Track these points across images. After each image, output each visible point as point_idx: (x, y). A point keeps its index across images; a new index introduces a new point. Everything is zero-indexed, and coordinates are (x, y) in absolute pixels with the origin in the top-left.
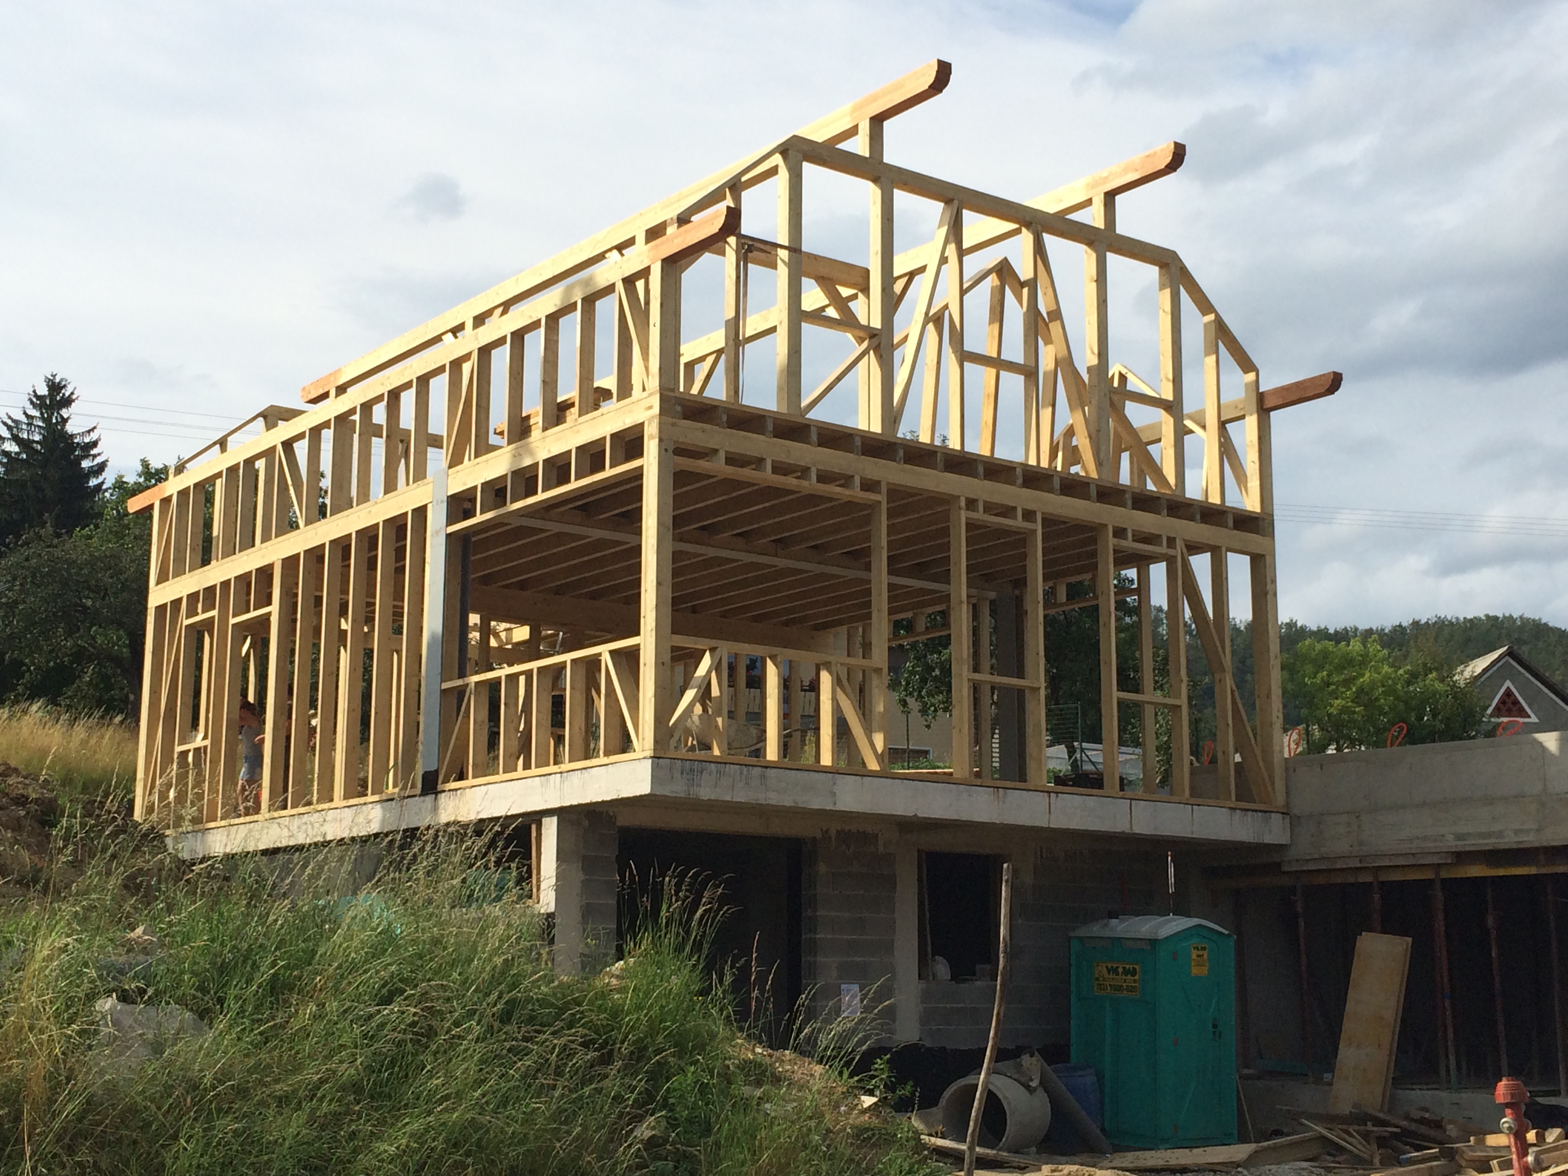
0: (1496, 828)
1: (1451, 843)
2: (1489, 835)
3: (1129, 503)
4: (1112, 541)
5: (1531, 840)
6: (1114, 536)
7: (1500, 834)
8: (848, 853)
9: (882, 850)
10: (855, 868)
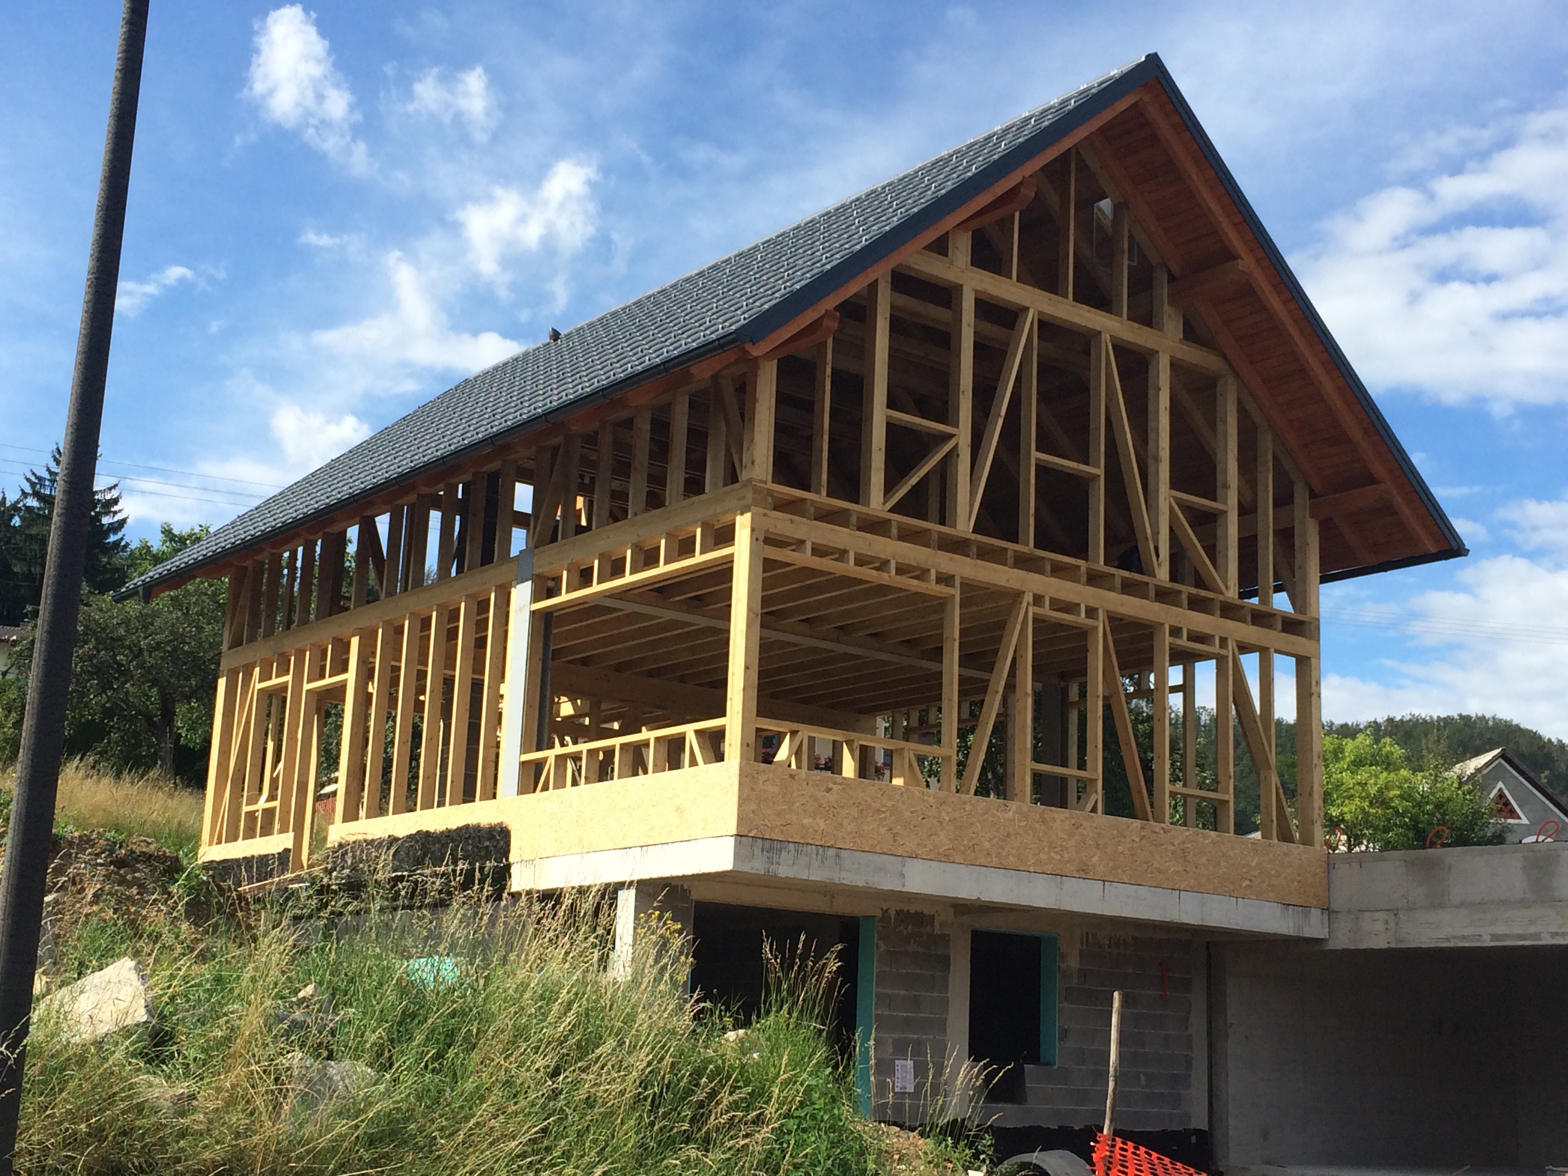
1: (1487, 943)
2: (1526, 937)
3: (1185, 603)
4: (1168, 639)
6: (1170, 635)
8: (905, 932)
9: (937, 931)
10: (912, 947)
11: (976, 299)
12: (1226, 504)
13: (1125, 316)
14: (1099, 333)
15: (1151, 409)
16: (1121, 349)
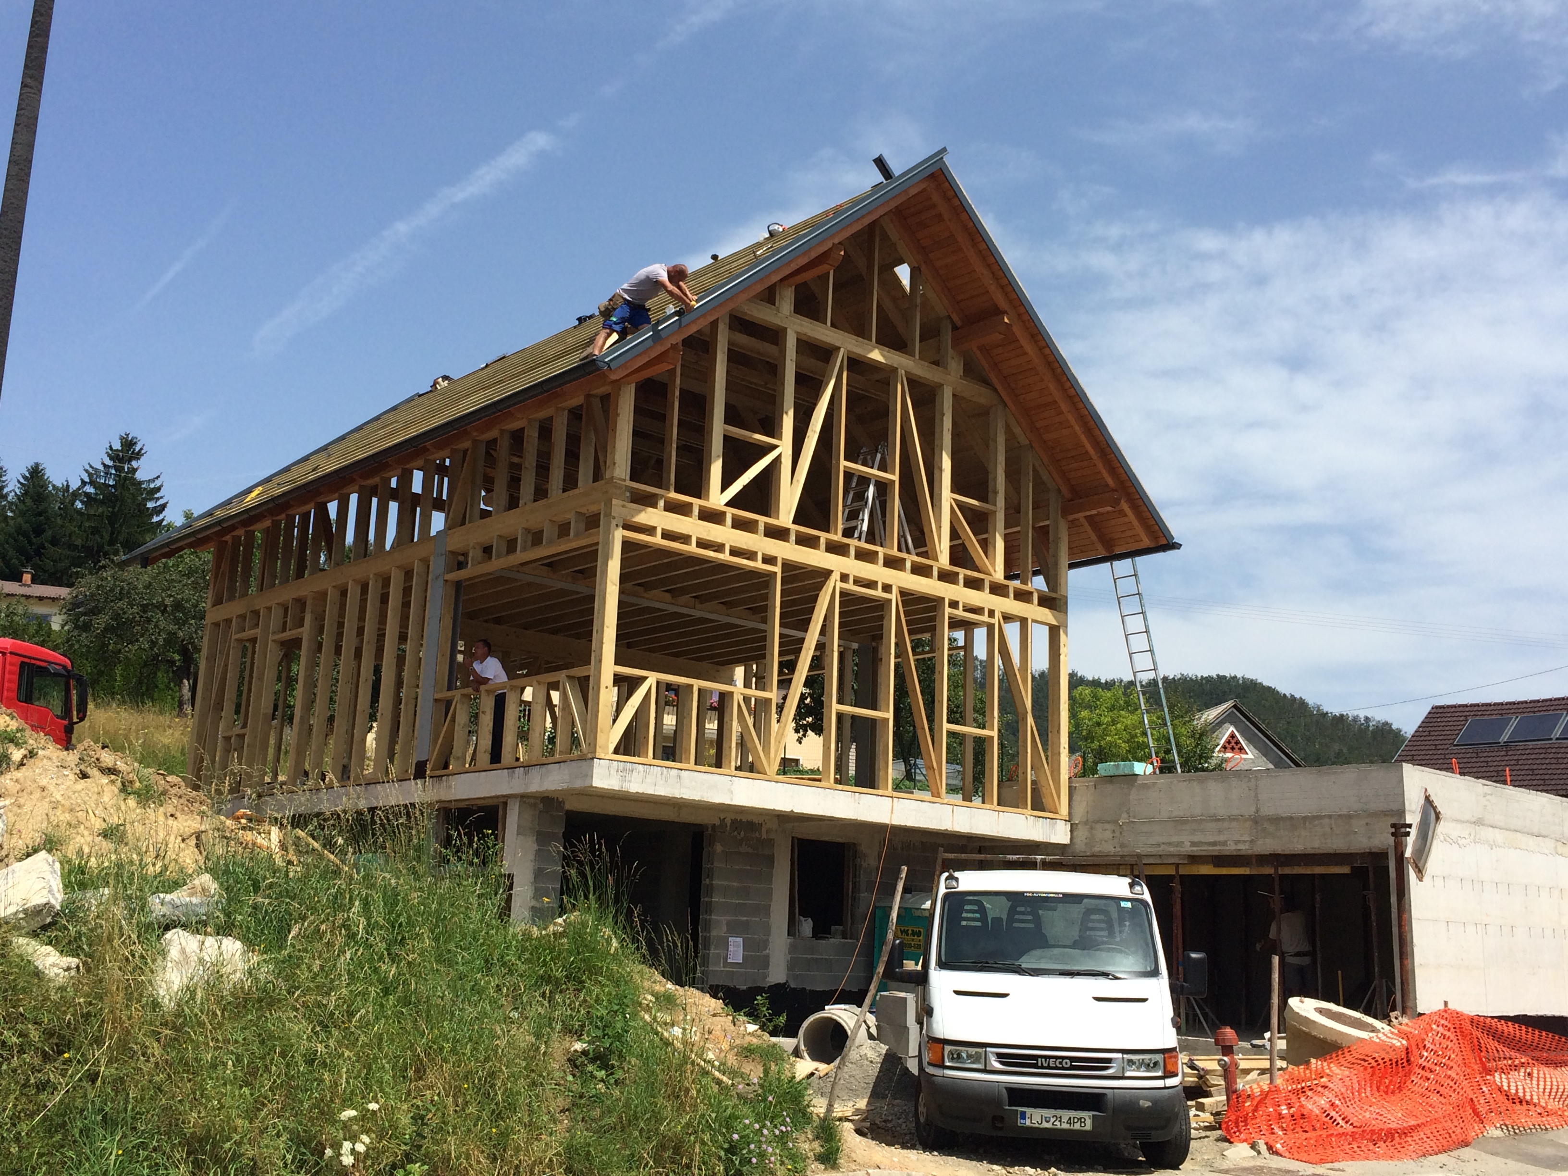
0: (1221, 838)
1: (1187, 849)
2: (1214, 844)
3: (962, 582)
4: (948, 610)
5: (1244, 848)
6: (950, 607)
7: (1224, 843)
8: (739, 837)
9: (764, 836)
10: (744, 849)
11: (797, 339)
12: (996, 505)
13: (917, 356)
14: (897, 369)
15: (937, 430)
16: (914, 383)
